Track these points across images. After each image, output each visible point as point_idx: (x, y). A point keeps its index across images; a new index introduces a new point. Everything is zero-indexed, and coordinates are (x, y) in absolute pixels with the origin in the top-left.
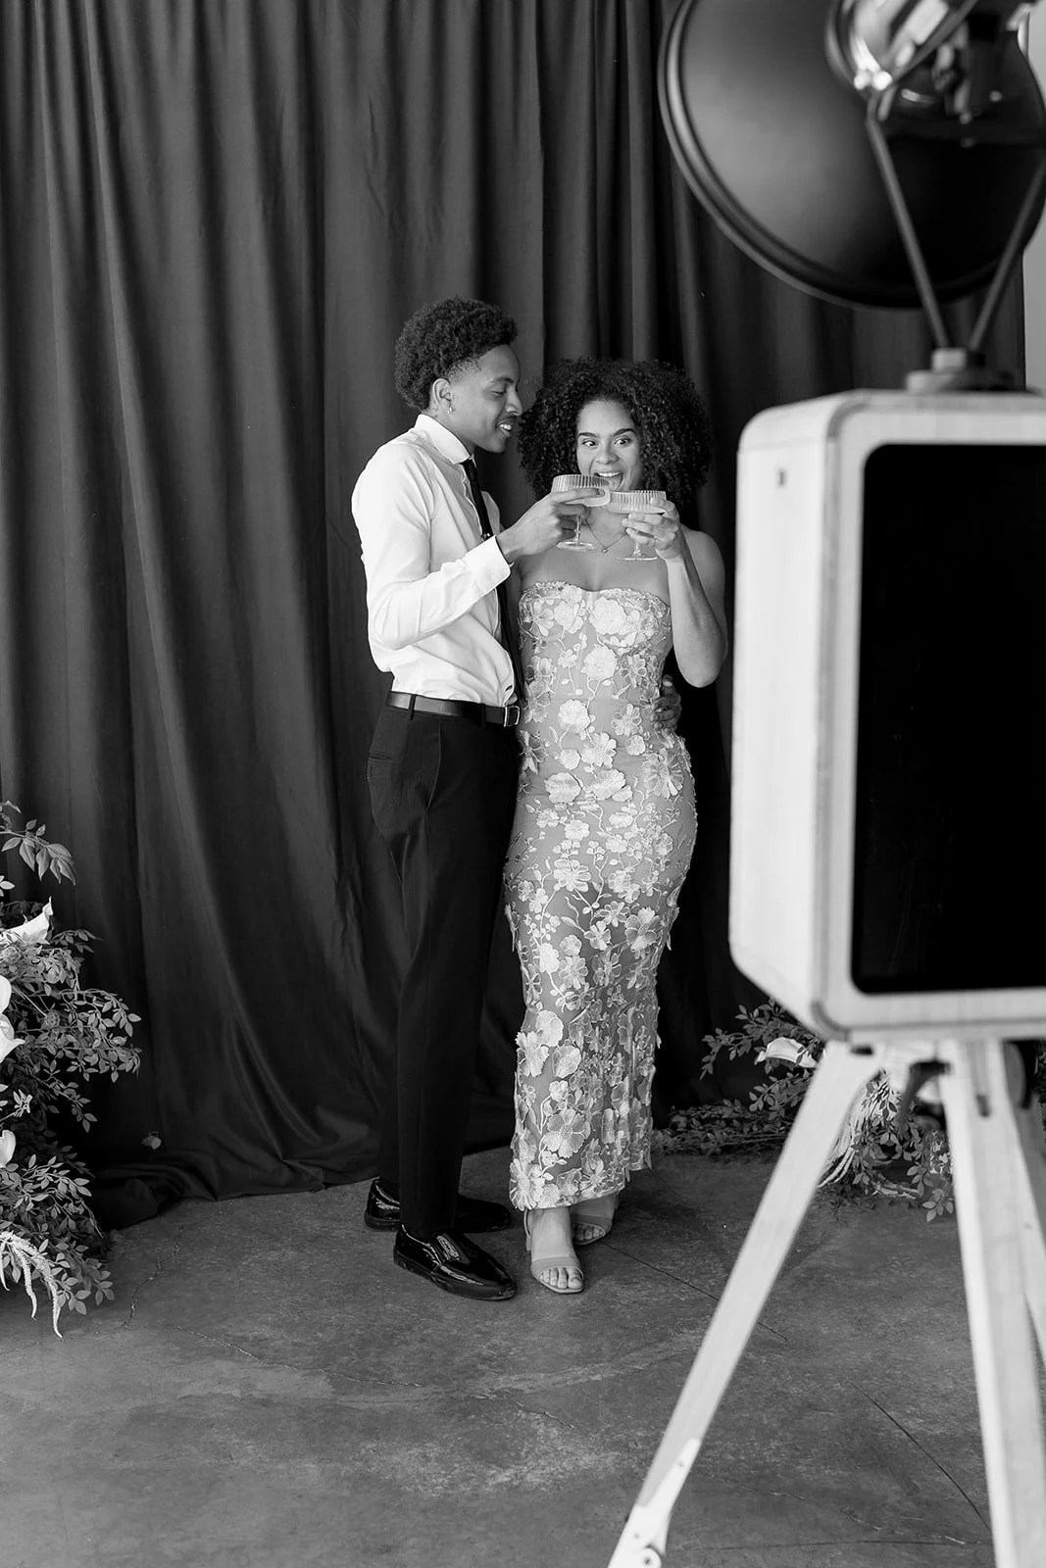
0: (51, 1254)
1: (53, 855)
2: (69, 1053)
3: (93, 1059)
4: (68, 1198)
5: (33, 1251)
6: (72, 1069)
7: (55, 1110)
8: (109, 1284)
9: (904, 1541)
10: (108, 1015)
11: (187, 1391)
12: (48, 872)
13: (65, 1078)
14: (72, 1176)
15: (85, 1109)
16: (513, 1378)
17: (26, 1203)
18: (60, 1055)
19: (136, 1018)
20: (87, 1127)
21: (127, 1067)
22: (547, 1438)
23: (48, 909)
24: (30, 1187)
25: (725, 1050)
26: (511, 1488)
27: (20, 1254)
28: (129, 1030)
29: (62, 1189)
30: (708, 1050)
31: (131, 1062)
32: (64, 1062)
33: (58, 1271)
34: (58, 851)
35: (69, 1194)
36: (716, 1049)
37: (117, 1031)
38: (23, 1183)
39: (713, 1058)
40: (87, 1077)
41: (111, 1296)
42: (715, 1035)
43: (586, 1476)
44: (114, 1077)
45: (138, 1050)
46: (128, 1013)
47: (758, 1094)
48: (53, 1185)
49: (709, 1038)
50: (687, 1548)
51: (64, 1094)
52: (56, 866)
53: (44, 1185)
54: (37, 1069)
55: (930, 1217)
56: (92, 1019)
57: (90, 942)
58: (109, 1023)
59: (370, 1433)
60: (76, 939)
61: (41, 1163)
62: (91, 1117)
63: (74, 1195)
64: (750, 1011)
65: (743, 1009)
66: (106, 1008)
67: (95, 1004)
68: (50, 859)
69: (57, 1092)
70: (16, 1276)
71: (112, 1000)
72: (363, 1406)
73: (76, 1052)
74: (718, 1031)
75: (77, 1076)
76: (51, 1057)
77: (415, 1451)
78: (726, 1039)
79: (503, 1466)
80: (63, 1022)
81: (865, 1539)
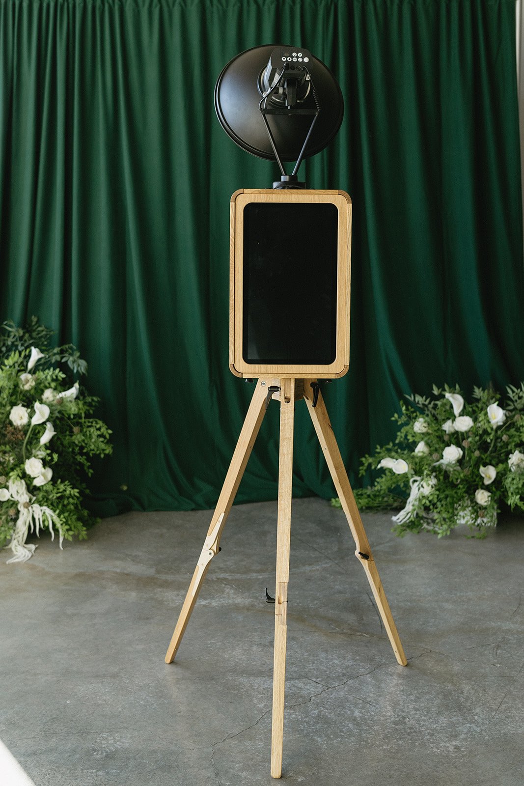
0: (59, 516)
1: (80, 364)
2: (83, 444)
3: (92, 447)
4: (70, 496)
5: (53, 514)
6: (85, 451)
7: (78, 468)
8: (85, 532)
9: (345, 634)
10: (99, 429)
11: (100, 569)
12: (78, 371)
13: (82, 454)
14: (73, 488)
15: (89, 467)
16: (227, 575)
17: (53, 496)
18: (80, 445)
19: (110, 432)
20: (90, 475)
21: (107, 452)
22: (228, 593)
23: (77, 385)
24: (55, 491)
25: (370, 465)
26: (204, 606)
27: (48, 516)
28: (108, 436)
29: (68, 492)
30: (363, 464)
31: (109, 450)
32: (82, 448)
33: (61, 522)
34: (83, 363)
35: (70, 494)
36: (366, 464)
37: (102, 436)
38: (54, 489)
39: (365, 468)
40: (91, 455)
41: (86, 537)
42: (365, 457)
43: (235, 605)
44: (102, 456)
45: (112, 445)
46: (107, 429)
47: (378, 483)
48: (65, 491)
49: (363, 459)
50: (259, 628)
51: (81, 461)
52: (81, 369)
53: (61, 490)
54: (70, 450)
55: (440, 536)
56: (92, 430)
57: (98, 402)
58: (99, 433)
59: (161, 586)
60: (93, 400)
61: (62, 482)
62: (91, 471)
63: (73, 495)
64: (381, 448)
65: (378, 447)
66: (98, 426)
67: (94, 424)
68: (79, 365)
69: (79, 460)
70: (46, 524)
71: (100, 424)
72: (163, 578)
73: (86, 444)
74: (367, 456)
75: (87, 454)
76: (77, 446)
77: (175, 593)
78: (371, 460)
79: (205, 599)
80: (81, 431)
81: (330, 631)
